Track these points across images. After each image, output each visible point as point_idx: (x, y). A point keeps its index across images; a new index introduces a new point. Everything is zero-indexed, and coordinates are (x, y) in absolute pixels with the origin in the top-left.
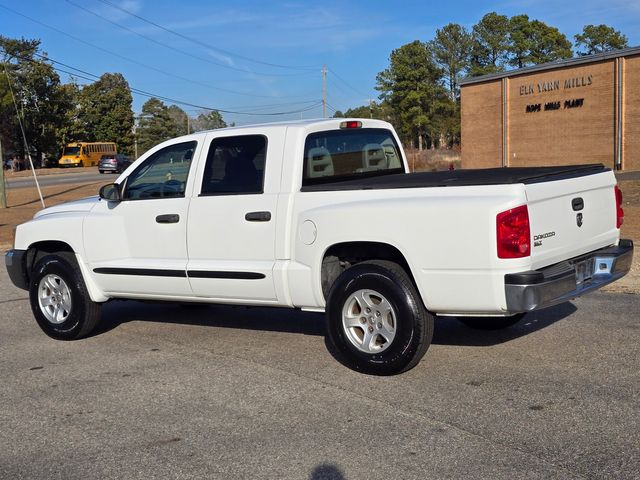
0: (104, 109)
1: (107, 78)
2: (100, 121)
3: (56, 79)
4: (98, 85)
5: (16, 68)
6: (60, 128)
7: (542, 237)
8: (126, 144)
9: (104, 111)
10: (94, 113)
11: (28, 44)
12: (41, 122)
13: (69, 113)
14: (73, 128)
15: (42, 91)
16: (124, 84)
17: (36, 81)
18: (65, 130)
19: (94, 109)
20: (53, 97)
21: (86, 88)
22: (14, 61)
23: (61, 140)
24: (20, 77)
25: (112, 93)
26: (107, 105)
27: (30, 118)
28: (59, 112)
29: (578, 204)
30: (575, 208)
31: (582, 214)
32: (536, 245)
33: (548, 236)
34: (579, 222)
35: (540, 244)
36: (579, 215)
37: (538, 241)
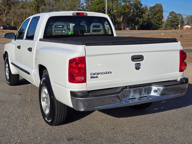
0: (155, 14)
1: (157, 5)
2: (153, 17)
3: (141, 5)
4: (154, 7)
5: (130, 1)
6: (141, 19)
7: (98, 74)
8: (160, 24)
10: (152, 15)
12: (136, 17)
13: (144, 15)
14: (144, 19)
15: (137, 8)
16: (161, 7)
17: (135, 5)
18: (142, 19)
19: (152, 14)
20: (140, 10)
21: (151, 8)
23: (141, 22)
24: (131, 4)
25: (157, 9)
26: (156, 13)
27: (133, 16)
28: (141, 14)
29: (137, 58)
30: (134, 60)
31: (140, 64)
32: (92, 77)
33: (104, 73)
34: (138, 67)
35: (97, 77)
36: (138, 64)
37: (95, 76)
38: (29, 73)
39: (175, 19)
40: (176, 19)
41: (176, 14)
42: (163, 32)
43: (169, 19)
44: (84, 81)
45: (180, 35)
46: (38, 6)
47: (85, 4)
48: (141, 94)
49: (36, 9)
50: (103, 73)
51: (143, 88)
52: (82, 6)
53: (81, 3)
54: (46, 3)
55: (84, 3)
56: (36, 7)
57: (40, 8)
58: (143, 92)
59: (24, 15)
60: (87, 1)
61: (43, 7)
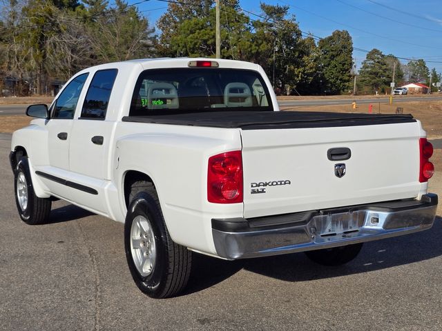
0: (333, 55)
1: (338, 35)
2: (329, 64)
3: (299, 34)
4: (330, 38)
5: (271, 25)
6: (298, 68)
7: (266, 185)
8: (345, 81)
9: (333, 57)
10: (325, 58)
11: (281, 9)
12: (286, 64)
13: (305, 58)
14: (307, 68)
15: (290, 42)
16: (349, 38)
17: (284, 34)
18: (301, 69)
19: (325, 55)
20: (295, 46)
21: (322, 40)
22: (271, 21)
23: (298, 77)
24: (274, 32)
25: (339, 44)
26: (334, 53)
27: (280, 60)
28: (299, 57)
29: (339, 154)
30: (334, 158)
31: (344, 165)
32: (254, 192)
33: (277, 184)
34: (340, 173)
35: (263, 191)
36: (340, 165)
37: (260, 188)
38: (94, 192)
39: (381, 68)
40: (384, 67)
41: (383, 56)
42: (355, 101)
43: (367, 67)
44: (239, 199)
45: (396, 108)
46: (42, 36)
47: (159, 32)
48: (346, 226)
49: (37, 44)
50: (275, 183)
51: (351, 214)
52: (152, 35)
53: (150, 27)
54: (62, 29)
55: (157, 29)
56: (36, 37)
57: (48, 42)
58: (350, 223)
60: (164, 22)
61: (55, 38)
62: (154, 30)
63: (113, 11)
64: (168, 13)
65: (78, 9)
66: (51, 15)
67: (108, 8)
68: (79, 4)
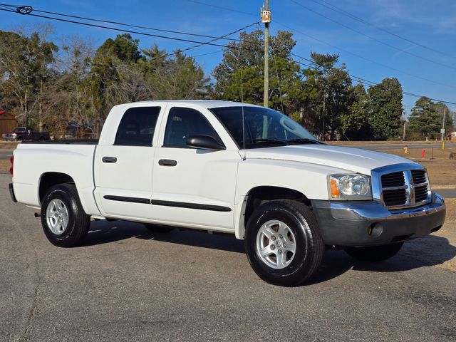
0: (382, 102)
1: (387, 82)
2: (379, 111)
3: (349, 81)
4: (380, 86)
5: (321, 73)
6: (348, 114)
8: (394, 127)
9: (382, 104)
10: (375, 105)
11: (331, 58)
13: (355, 105)
14: (357, 114)
15: (340, 89)
16: (398, 86)
17: (334, 82)
18: (351, 116)
19: (374, 103)
20: (345, 93)
21: (372, 88)
22: (322, 69)
23: (348, 123)
24: (324, 79)
25: (388, 92)
26: (383, 100)
28: (348, 104)
39: (430, 115)
40: (433, 114)
41: (432, 103)
42: (406, 146)
43: (417, 114)
45: (449, 154)
46: (102, 84)
47: (214, 81)
49: (97, 92)
52: (207, 84)
53: (206, 76)
54: (121, 78)
55: (212, 78)
56: (96, 86)
57: (107, 89)
59: (69, 104)
60: (219, 72)
61: (114, 86)
62: (209, 79)
63: (172, 62)
64: (222, 63)
65: (140, 61)
66: (111, 64)
67: (167, 59)
68: (141, 57)
